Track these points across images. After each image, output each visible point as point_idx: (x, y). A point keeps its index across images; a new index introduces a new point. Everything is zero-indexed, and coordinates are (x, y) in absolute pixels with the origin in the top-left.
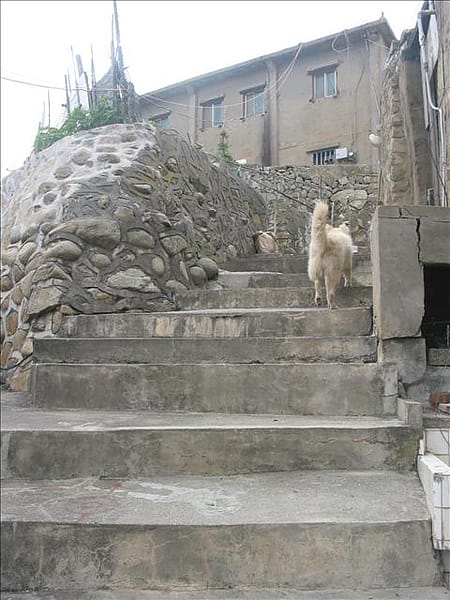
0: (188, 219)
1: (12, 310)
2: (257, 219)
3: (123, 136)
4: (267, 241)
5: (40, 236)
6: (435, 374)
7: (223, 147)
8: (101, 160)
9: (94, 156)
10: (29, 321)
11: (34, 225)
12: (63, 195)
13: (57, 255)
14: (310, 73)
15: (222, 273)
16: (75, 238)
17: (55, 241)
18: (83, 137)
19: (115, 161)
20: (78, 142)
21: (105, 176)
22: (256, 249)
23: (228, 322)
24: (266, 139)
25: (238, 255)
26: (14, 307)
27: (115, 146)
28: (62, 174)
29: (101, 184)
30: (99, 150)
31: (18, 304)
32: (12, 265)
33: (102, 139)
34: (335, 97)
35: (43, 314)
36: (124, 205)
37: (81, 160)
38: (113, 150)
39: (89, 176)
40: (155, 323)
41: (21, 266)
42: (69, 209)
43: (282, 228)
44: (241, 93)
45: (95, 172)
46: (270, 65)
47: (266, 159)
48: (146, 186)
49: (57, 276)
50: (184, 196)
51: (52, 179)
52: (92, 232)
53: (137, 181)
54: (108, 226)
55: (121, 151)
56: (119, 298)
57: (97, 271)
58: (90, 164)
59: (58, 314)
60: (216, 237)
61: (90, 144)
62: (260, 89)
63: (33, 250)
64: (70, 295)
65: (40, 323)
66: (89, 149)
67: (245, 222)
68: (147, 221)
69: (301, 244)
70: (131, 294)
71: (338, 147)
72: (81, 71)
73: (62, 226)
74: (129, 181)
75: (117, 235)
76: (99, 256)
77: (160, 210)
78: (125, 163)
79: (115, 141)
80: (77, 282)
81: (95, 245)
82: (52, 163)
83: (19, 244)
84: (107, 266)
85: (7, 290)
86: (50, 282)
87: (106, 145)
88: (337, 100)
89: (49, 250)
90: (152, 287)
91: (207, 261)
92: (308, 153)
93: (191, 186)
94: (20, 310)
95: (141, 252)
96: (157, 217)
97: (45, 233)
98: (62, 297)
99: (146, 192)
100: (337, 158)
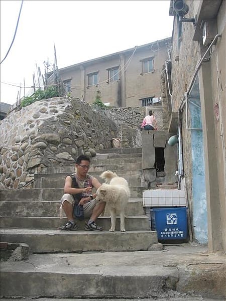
0: (84, 134)
1: (19, 168)
2: (112, 133)
3: (59, 102)
4: (116, 142)
5: (30, 140)
6: (158, 179)
7: (98, 98)
8: (51, 111)
9: (49, 110)
10: (27, 171)
11: (26, 136)
12: (38, 125)
13: (38, 147)
14: (141, 61)
15: (97, 154)
16: (45, 141)
17: (37, 142)
18: (43, 102)
19: (57, 112)
20: (42, 104)
21: (53, 117)
22: (112, 146)
23: (99, 168)
24: (120, 92)
25: (104, 148)
26: (20, 166)
27: (56, 106)
28: (36, 117)
29: (52, 121)
30: (50, 108)
31: (22, 165)
32: (17, 151)
33: (51, 103)
34: (153, 73)
35: (34, 167)
36: (62, 129)
37: (43, 111)
38: (55, 107)
39: (47, 118)
40: (74, 169)
41: (22, 151)
42: (41, 130)
43: (125, 137)
44: (107, 70)
45: (49, 116)
46: (121, 57)
47: (120, 102)
48: (69, 122)
49: (39, 154)
50: (82, 125)
51: (32, 119)
52: (51, 139)
53: (65, 120)
54: (56, 137)
55: (58, 108)
56: (60, 162)
57: (53, 152)
58: (47, 113)
59: (39, 167)
60: (95, 141)
61: (46, 105)
62: (117, 68)
63: (27, 145)
64: (43, 161)
65: (33, 171)
66: (46, 107)
67: (107, 135)
68: (70, 135)
69: (133, 144)
70: (64, 161)
71: (154, 97)
72: (40, 75)
73: (39, 137)
74: (62, 120)
75: (59, 140)
76: (53, 147)
77: (74, 131)
78: (60, 113)
79: (56, 104)
80: (46, 156)
81: (51, 143)
82: (32, 112)
83: (20, 143)
84: (55, 151)
85: (15, 161)
86: (36, 156)
87: (53, 106)
88: (154, 74)
89: (35, 145)
90: (72, 159)
91: (91, 150)
92: (140, 100)
93: (85, 120)
94: (22, 167)
95: (67, 146)
96: (73, 133)
97: (32, 139)
98: (41, 161)
99: (69, 124)
100: (154, 102)
